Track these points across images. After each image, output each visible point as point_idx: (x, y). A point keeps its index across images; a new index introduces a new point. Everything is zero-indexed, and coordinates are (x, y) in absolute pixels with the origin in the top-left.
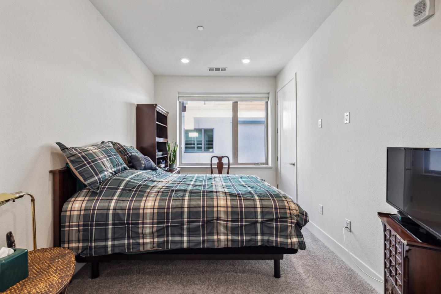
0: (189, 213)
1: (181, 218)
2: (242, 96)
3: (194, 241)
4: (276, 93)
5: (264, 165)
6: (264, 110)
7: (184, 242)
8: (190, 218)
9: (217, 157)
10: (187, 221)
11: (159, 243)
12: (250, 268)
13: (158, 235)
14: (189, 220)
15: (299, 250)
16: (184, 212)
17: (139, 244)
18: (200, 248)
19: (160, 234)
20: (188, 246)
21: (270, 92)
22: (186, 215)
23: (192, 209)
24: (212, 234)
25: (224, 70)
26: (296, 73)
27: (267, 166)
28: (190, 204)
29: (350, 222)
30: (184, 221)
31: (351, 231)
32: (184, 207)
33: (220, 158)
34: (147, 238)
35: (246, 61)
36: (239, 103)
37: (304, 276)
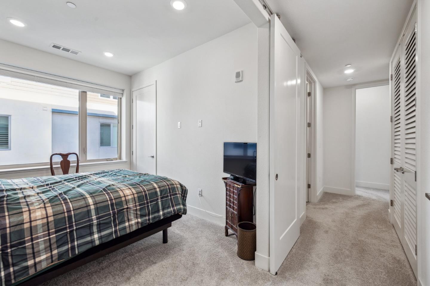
0: (97, 210)
1: (87, 217)
2: (92, 87)
3: (105, 236)
4: (132, 92)
5: (117, 160)
6: (117, 105)
7: (95, 240)
8: (98, 214)
9: (60, 154)
10: (96, 217)
11: (60, 253)
12: (142, 247)
13: (58, 245)
14: (98, 216)
15: (183, 215)
16: (90, 210)
17: (27, 267)
18: (113, 240)
19: (60, 243)
20: (101, 242)
21: (124, 90)
22: (93, 212)
23: (99, 205)
24: (124, 222)
25: (76, 53)
26: (156, 81)
27: (121, 161)
28: (96, 201)
29: (202, 190)
30: (92, 219)
31: (202, 196)
32: (90, 206)
33: (65, 156)
34: (41, 254)
35: (108, 55)
36: (89, 93)
37: (182, 234)
